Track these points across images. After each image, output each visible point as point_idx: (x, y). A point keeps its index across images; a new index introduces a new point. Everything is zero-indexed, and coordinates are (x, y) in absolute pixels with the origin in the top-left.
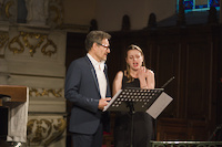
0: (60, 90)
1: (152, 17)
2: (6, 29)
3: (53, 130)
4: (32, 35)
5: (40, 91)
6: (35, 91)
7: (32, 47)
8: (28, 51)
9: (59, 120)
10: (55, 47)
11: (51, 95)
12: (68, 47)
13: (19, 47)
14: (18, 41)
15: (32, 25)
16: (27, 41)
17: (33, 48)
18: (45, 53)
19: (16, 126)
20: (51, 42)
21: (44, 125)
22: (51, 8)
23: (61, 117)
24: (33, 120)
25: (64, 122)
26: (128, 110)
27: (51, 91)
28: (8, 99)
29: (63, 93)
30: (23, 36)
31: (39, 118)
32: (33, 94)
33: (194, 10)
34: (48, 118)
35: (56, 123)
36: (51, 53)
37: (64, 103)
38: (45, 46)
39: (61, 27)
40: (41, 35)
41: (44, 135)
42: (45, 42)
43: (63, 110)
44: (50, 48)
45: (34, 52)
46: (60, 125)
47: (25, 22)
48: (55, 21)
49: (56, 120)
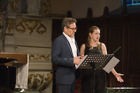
0: (49, 56)
1: (106, 9)
2: (14, 17)
3: (44, 81)
4: (30, 21)
5: (36, 56)
6: (33, 56)
7: (30, 29)
8: (28, 31)
9: (48, 75)
10: (45, 28)
11: (43, 59)
12: (53, 28)
13: (22, 29)
14: (21, 25)
15: (30, 15)
16: (27, 25)
17: (32, 30)
18: (39, 33)
19: (21, 78)
20: (42, 26)
21: (39, 78)
22: (43, 4)
23: (49, 73)
24: (32, 75)
25: (51, 76)
26: (91, 68)
27: (43, 56)
28: (16, 62)
29: (50, 58)
30: (25, 22)
31: (36, 73)
32: (32, 58)
33: (133, 4)
34: (41, 73)
35: (46, 76)
36: (42, 32)
37: (51, 64)
38: (39, 28)
39: (49, 16)
40: (37, 21)
41: (39, 84)
42: (39, 25)
43: (51, 68)
44: (42, 29)
45: (32, 31)
46: (49, 78)
47: (26, 12)
48: (45, 12)
49: (46, 74)
